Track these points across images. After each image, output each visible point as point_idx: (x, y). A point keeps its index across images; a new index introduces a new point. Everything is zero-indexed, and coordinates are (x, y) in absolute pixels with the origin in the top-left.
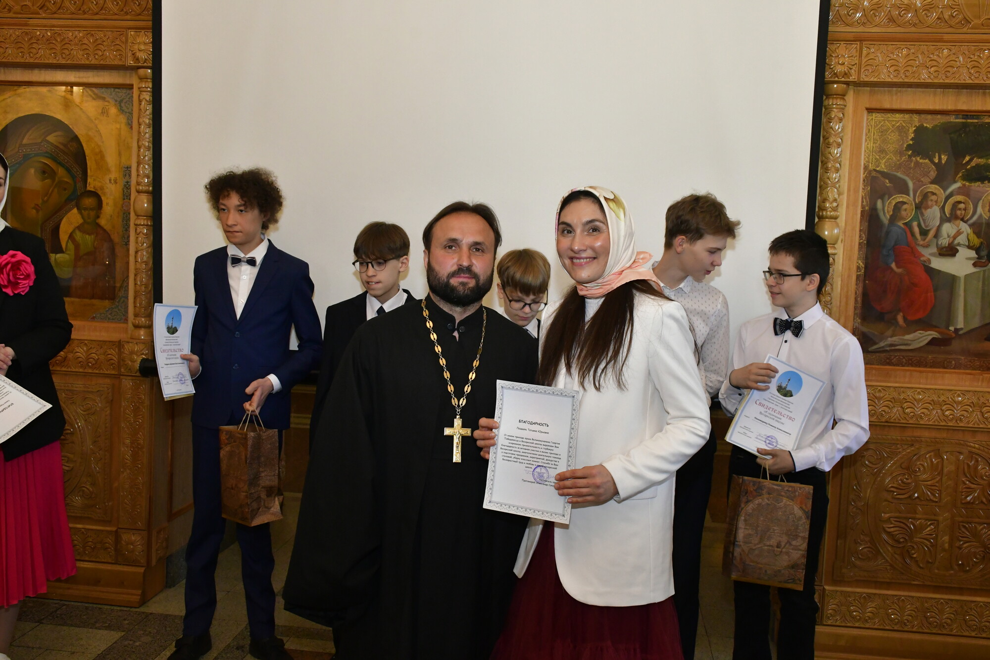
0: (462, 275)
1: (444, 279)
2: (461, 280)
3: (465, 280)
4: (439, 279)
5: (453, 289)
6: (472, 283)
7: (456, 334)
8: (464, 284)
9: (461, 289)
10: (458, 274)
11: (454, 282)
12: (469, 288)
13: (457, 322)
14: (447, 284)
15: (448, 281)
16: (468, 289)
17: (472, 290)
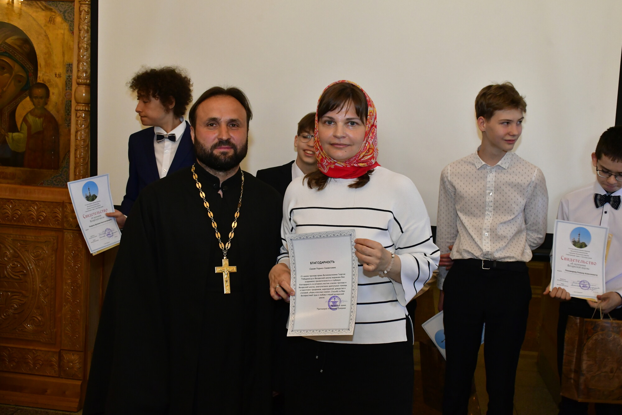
0: (223, 146)
1: (208, 151)
2: (222, 150)
3: (225, 150)
4: (204, 150)
5: (216, 158)
6: (231, 152)
7: (220, 192)
8: (224, 154)
9: (222, 157)
10: (219, 146)
11: (217, 152)
12: (229, 156)
13: (221, 183)
14: (212, 154)
15: (212, 152)
16: (228, 158)
17: (231, 158)
